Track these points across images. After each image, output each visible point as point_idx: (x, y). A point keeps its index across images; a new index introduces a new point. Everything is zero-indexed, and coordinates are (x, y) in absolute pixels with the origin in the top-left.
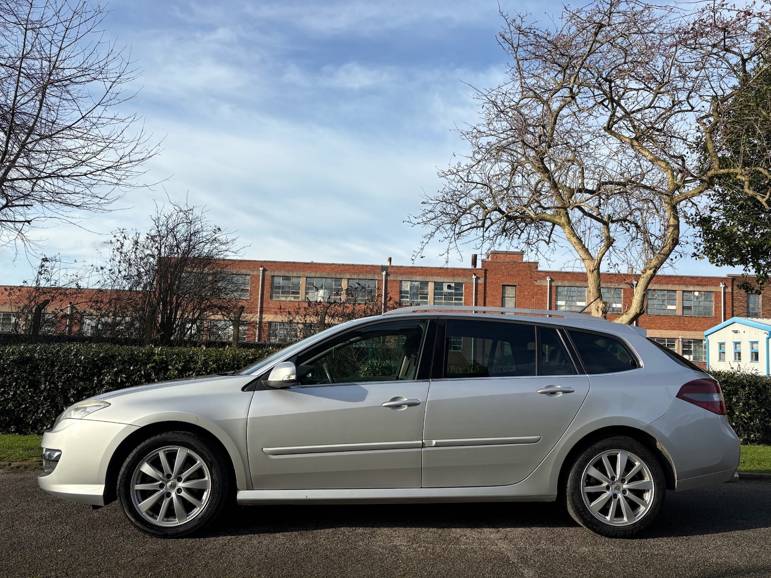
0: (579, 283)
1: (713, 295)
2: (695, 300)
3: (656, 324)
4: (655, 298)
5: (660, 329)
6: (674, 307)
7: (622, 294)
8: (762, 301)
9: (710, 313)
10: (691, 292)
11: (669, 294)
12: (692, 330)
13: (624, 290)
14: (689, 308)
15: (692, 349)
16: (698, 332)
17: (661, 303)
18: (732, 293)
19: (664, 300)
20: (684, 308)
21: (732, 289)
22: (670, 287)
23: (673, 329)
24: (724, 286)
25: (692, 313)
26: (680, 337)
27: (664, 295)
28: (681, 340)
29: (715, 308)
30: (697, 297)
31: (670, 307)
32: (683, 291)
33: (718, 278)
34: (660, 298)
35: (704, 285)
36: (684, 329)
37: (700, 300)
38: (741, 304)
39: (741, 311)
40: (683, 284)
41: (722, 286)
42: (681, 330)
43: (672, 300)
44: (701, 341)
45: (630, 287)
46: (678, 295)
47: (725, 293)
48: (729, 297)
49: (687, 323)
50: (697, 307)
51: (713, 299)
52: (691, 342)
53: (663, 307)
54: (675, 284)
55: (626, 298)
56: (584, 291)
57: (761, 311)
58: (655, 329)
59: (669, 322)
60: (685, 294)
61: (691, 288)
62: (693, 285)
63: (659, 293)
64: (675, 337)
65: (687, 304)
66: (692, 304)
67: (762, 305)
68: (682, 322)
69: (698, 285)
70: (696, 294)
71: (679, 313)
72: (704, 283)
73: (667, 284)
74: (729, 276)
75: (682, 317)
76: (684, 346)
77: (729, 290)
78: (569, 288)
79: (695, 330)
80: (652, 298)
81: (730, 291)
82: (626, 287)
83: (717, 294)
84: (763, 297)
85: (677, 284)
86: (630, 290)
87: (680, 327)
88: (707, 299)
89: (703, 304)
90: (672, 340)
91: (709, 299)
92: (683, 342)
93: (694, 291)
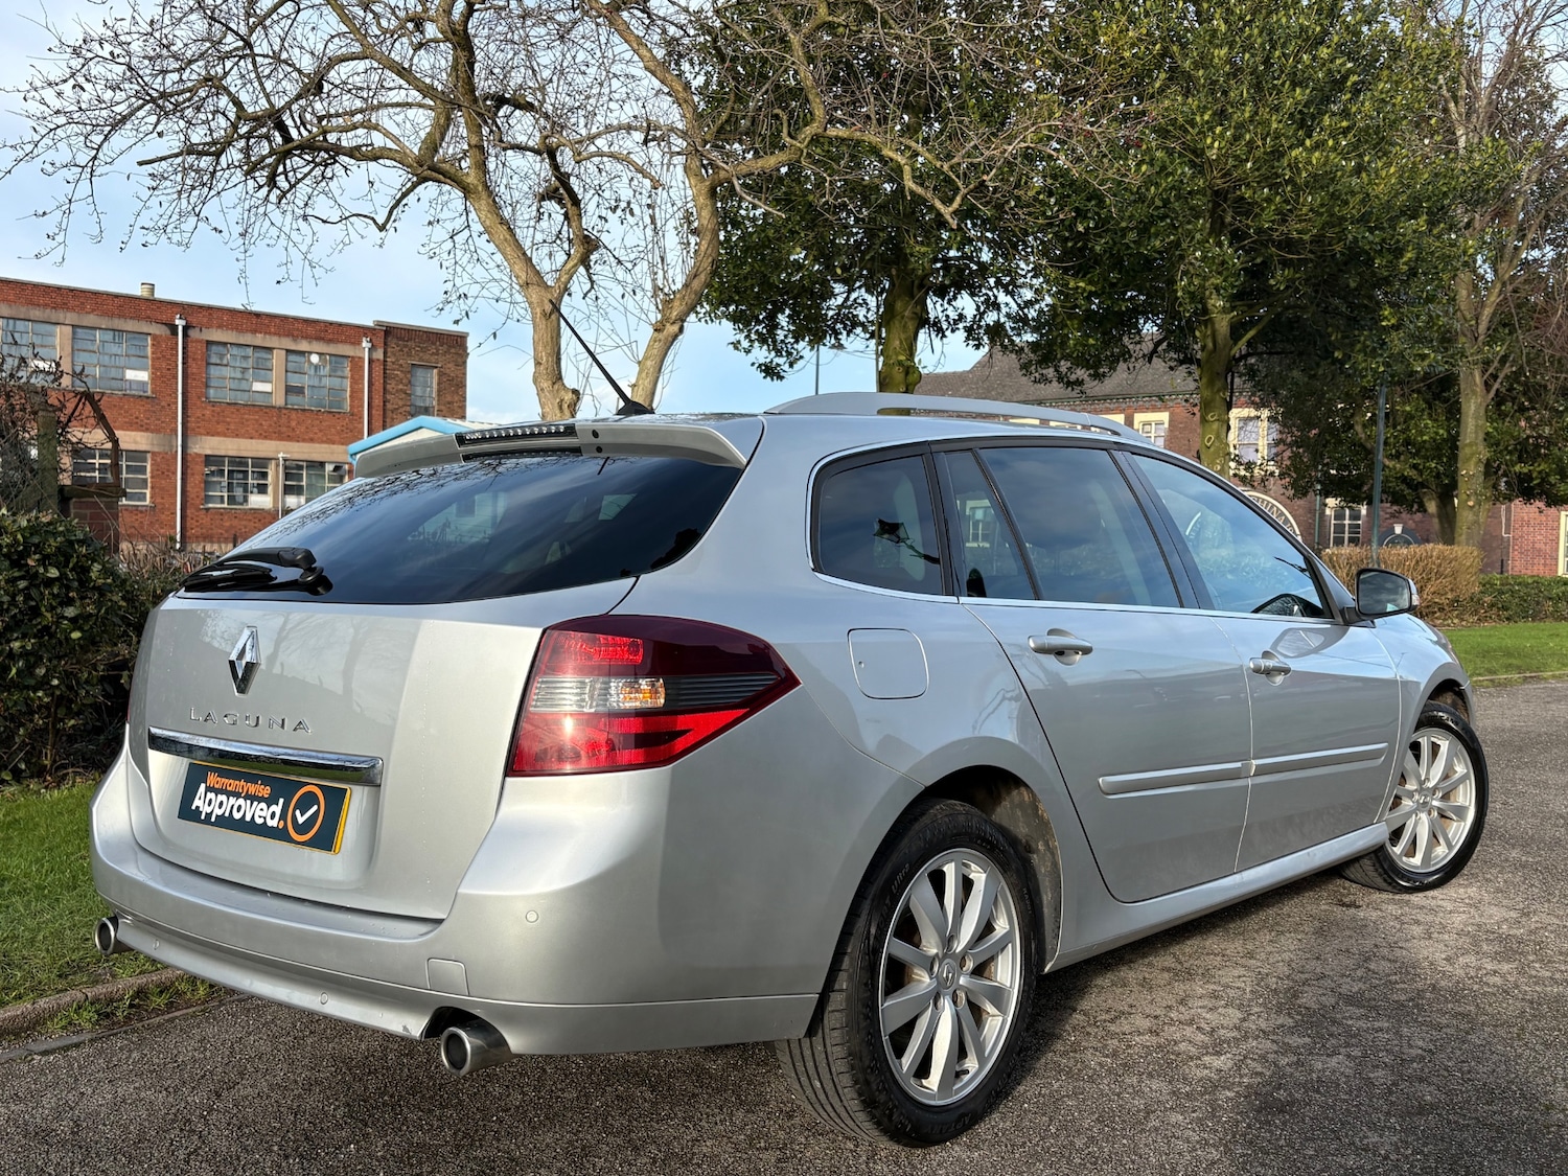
0: (37, 313)
1: (347, 365)
2: (312, 372)
3: (229, 423)
4: (225, 362)
5: (237, 436)
6: (267, 387)
7: (149, 349)
8: (439, 384)
9: (340, 404)
10: (302, 353)
11: (256, 355)
12: (304, 440)
13: (155, 338)
14: (299, 391)
15: (304, 483)
16: (317, 445)
17: (239, 375)
18: (385, 361)
19: (244, 370)
20: (289, 390)
21: (385, 353)
22: (259, 339)
23: (266, 438)
24: (369, 345)
25: (305, 401)
26: (281, 455)
27: (246, 358)
28: (281, 462)
29: (352, 392)
30: (316, 367)
31: (258, 386)
32: (287, 351)
33: (358, 327)
34: (238, 364)
35: (330, 341)
36: (289, 438)
37: (322, 373)
38: (401, 387)
39: (401, 403)
40: (288, 336)
41: (366, 344)
42: (282, 439)
43: (262, 370)
44: (322, 464)
45: (168, 332)
46: (277, 359)
47: (371, 361)
48: (378, 370)
49: (294, 424)
50: (316, 391)
51: (347, 372)
52: (301, 468)
53: (244, 385)
54: (270, 333)
55: (158, 358)
56: (53, 335)
57: (435, 403)
58: (225, 435)
59: (257, 420)
60: (292, 357)
61: (303, 346)
62: (307, 337)
63: (235, 351)
64: (270, 455)
65: (295, 381)
66: (305, 381)
67: (439, 391)
68: (284, 420)
69: (319, 339)
70: (315, 359)
71: (278, 400)
72: (331, 336)
73: (254, 332)
74: (379, 324)
75: (284, 411)
76: (287, 476)
77: (379, 355)
78: (11, 322)
79: (312, 440)
80: (218, 362)
81: (381, 357)
82: (158, 333)
83: (356, 363)
84: (441, 374)
85: (275, 334)
86: (169, 339)
87: (280, 433)
88: (335, 371)
89: (327, 382)
90: (261, 463)
91: (339, 373)
92: (286, 468)
93: (310, 353)
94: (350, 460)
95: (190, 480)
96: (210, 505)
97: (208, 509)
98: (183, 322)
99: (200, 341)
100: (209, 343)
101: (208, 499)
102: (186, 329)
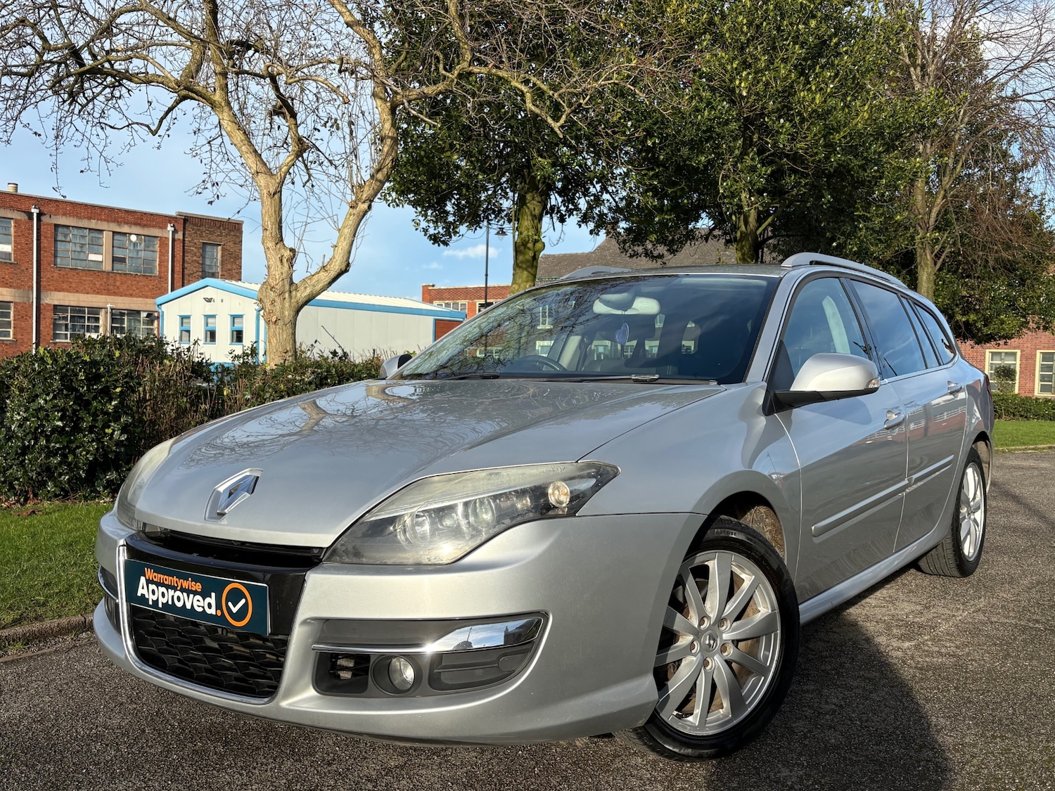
1: (157, 242)
2: (132, 248)
3: (71, 283)
4: (68, 239)
5: (77, 292)
6: (98, 258)
7: (12, 229)
8: (222, 256)
9: (151, 271)
10: (125, 234)
11: (92, 235)
12: (126, 295)
13: (16, 221)
14: (122, 260)
15: (125, 325)
16: (135, 299)
17: (78, 249)
18: (184, 240)
19: (82, 246)
20: (115, 259)
21: (184, 235)
22: (93, 224)
23: (98, 293)
24: (173, 229)
25: (126, 268)
26: (109, 306)
27: (83, 237)
28: (109, 310)
29: (160, 261)
30: (135, 244)
31: (92, 257)
32: (114, 232)
33: (165, 216)
34: (78, 241)
35: (144, 226)
36: (115, 294)
37: (139, 248)
38: (195, 258)
39: (195, 270)
40: (114, 222)
41: (170, 228)
42: (110, 294)
43: (96, 246)
44: (138, 312)
45: (26, 218)
46: (106, 238)
47: (174, 240)
48: (179, 246)
49: (118, 284)
50: (134, 260)
51: (157, 248)
52: (122, 314)
53: (82, 256)
54: (101, 220)
55: (19, 236)
57: (219, 270)
58: (68, 291)
59: (91, 281)
60: (117, 237)
61: (125, 229)
62: (128, 223)
63: (75, 231)
64: (101, 305)
65: (119, 254)
66: (126, 254)
67: (222, 261)
68: (111, 281)
69: (136, 224)
70: (133, 238)
71: (107, 267)
72: (145, 223)
73: (90, 218)
74: (180, 214)
75: (111, 275)
76: (113, 320)
77: (179, 236)
79: (131, 295)
80: (63, 239)
81: (181, 238)
82: (19, 218)
83: (163, 241)
84: (223, 250)
85: (105, 220)
86: (27, 223)
87: (108, 290)
88: (148, 247)
89: (142, 254)
90: (95, 311)
91: (151, 248)
92: (112, 314)
93: (130, 234)
94: (157, 309)
95: (42, 322)
96: (57, 341)
97: (55, 343)
98: (37, 211)
99: (50, 224)
100: (57, 226)
101: (55, 336)
102: (39, 215)
